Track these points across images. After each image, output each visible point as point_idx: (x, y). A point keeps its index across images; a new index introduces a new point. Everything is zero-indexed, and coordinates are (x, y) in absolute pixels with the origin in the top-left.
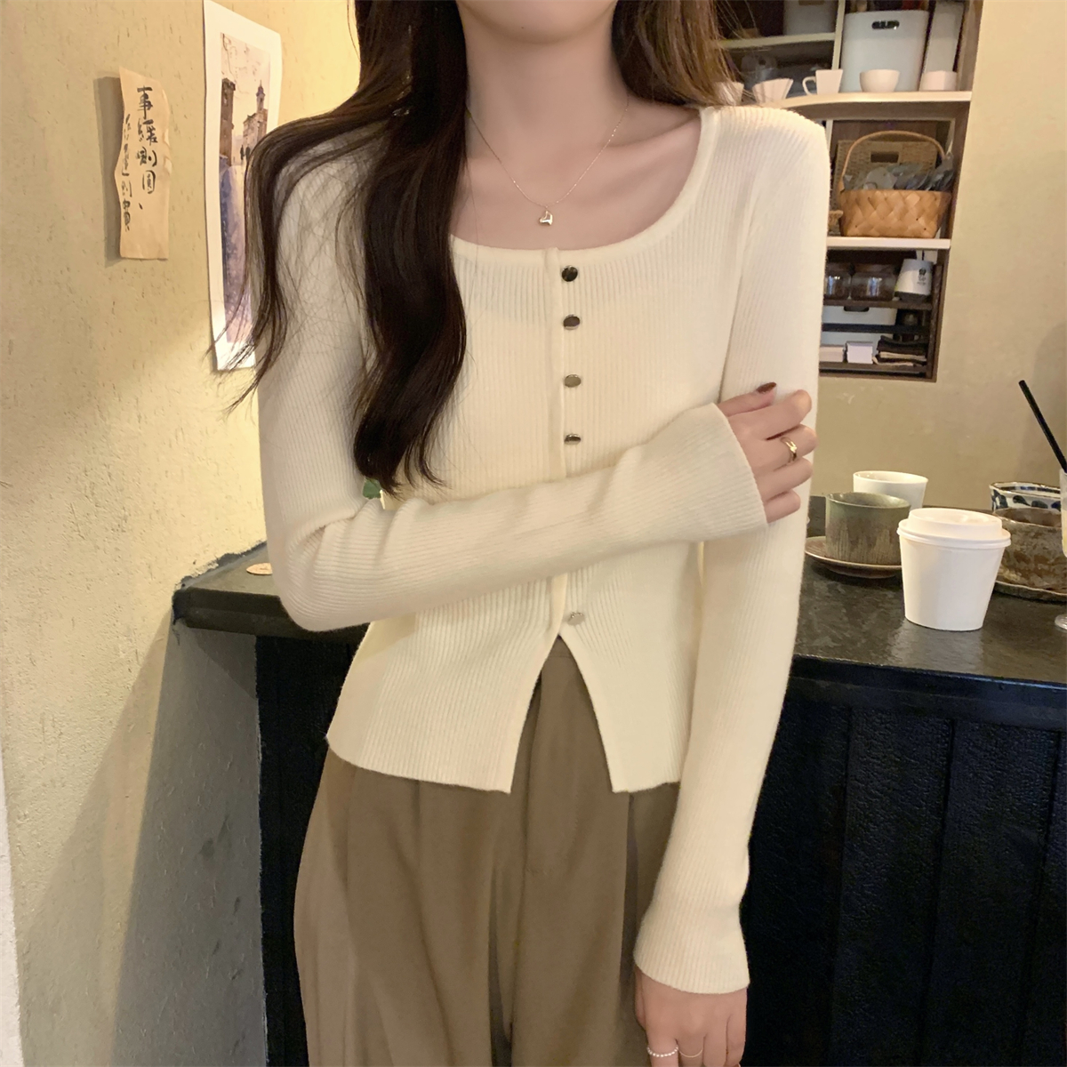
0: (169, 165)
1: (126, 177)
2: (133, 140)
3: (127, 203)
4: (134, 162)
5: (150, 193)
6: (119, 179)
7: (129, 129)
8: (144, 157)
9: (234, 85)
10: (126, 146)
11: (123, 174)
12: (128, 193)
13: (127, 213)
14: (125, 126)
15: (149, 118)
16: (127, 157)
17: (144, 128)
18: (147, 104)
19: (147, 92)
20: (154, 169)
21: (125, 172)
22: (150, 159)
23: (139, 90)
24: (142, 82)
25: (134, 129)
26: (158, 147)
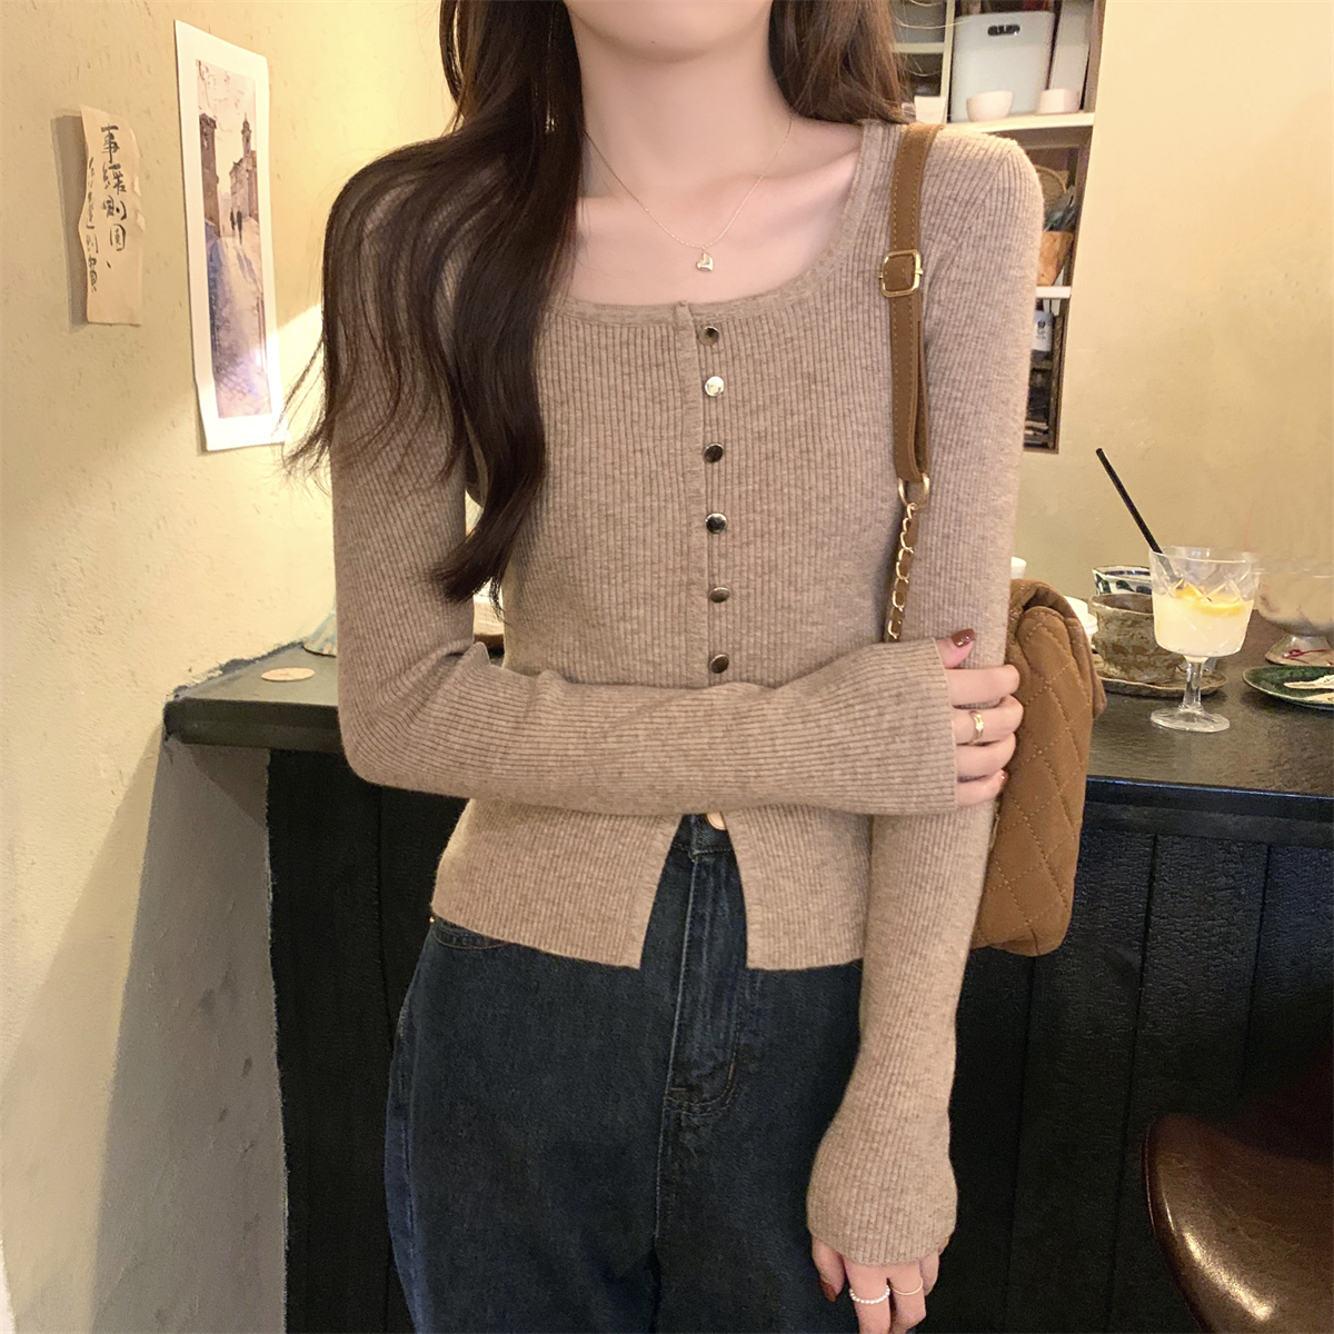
0: (141, 220)
1: (91, 230)
2: (98, 189)
3: (94, 261)
4: (100, 213)
5: (119, 250)
6: (83, 233)
8: (111, 208)
9: (214, 122)
10: (90, 195)
11: (88, 227)
12: (94, 249)
13: (93, 272)
14: (89, 172)
15: (115, 162)
16: (91, 207)
17: (110, 174)
18: (113, 146)
19: (113, 131)
20: (123, 223)
21: (90, 224)
22: (118, 210)
23: (103, 130)
24: (106, 121)
25: (99, 174)
26: (127, 197)
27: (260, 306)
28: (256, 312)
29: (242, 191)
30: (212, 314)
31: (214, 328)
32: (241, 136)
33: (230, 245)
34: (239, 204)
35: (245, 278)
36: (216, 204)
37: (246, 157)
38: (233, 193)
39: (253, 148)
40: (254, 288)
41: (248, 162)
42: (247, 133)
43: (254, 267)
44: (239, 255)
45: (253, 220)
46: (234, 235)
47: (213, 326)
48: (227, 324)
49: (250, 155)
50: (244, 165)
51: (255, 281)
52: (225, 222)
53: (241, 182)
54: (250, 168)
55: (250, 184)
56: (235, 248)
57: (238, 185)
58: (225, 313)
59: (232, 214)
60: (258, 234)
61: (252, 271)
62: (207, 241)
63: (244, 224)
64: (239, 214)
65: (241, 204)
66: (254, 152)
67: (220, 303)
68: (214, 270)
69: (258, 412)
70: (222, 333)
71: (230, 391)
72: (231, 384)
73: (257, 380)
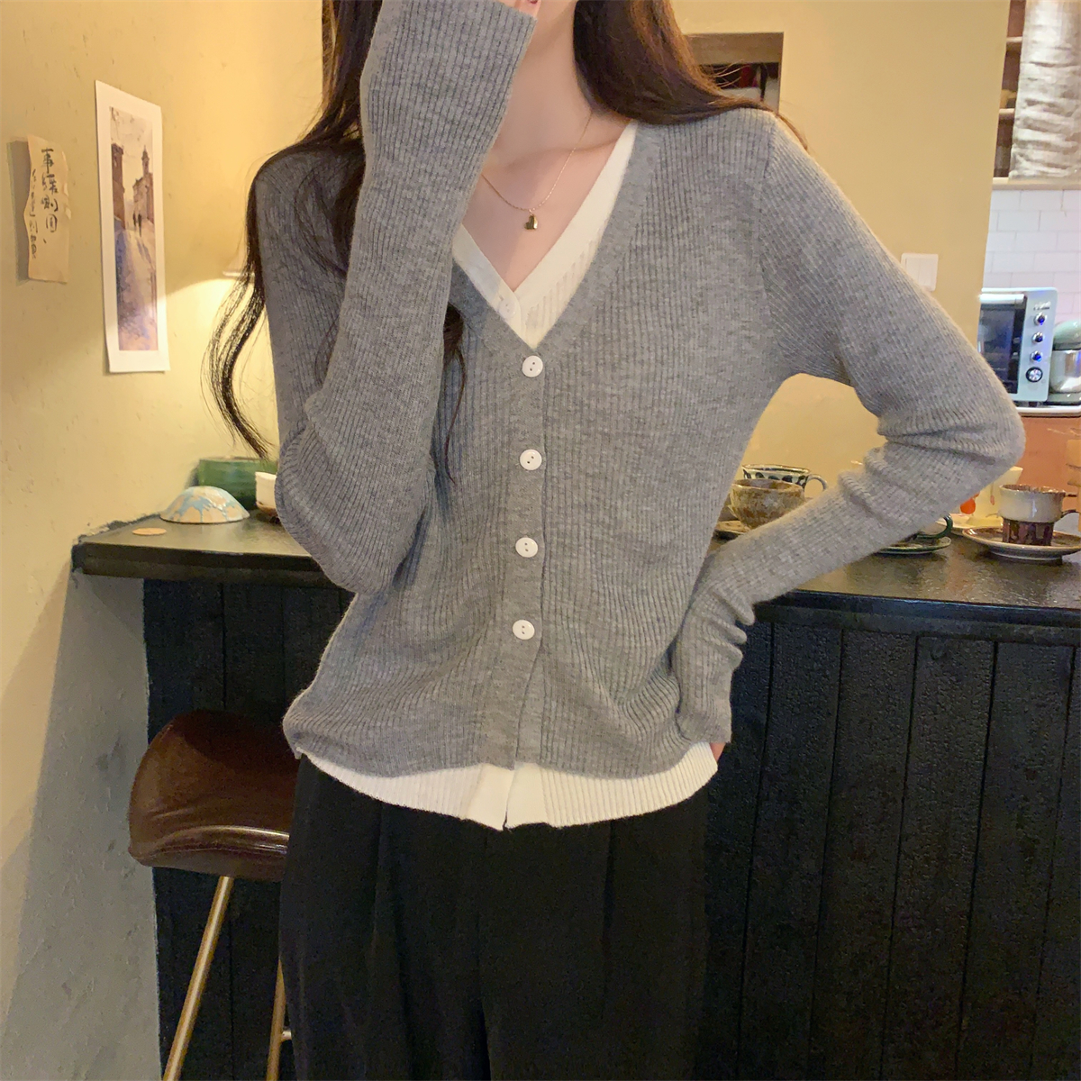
0: (69, 213)
1: (33, 217)
2: (38, 190)
3: (34, 238)
4: (39, 207)
5: (52, 231)
6: (27, 219)
7: (35, 180)
8: (47, 203)
9: (122, 150)
10: (33, 193)
11: (31, 215)
12: (34, 230)
13: (34, 246)
14: (32, 178)
15: (51, 173)
16: (33, 202)
17: (47, 180)
18: (49, 162)
19: (49, 152)
20: (56, 213)
21: (32, 213)
22: (52, 205)
23: (43, 151)
24: (45, 145)
25: (39, 180)
26: (58, 196)
27: (153, 278)
28: (150, 282)
29: (143, 201)
30: (117, 280)
31: (119, 289)
32: (141, 161)
33: (132, 236)
34: (140, 208)
35: (143, 258)
36: (123, 207)
37: (145, 177)
38: (136, 201)
39: (150, 172)
40: (149, 267)
41: (147, 182)
42: (145, 160)
43: (150, 252)
44: (139, 245)
45: (149, 222)
47: (117, 287)
48: (129, 288)
49: (149, 177)
50: (144, 182)
51: (150, 262)
53: (141, 194)
54: (148, 185)
55: (148, 197)
56: (136, 238)
57: (139, 196)
58: (127, 280)
59: (135, 215)
60: (154, 232)
61: (148, 255)
62: (115, 231)
63: (143, 223)
64: (140, 216)
65: (141, 208)
66: (151, 175)
67: (124, 273)
68: (120, 251)
69: (147, 348)
70: (125, 294)
71: (129, 332)
72: (129, 328)
73: (149, 327)
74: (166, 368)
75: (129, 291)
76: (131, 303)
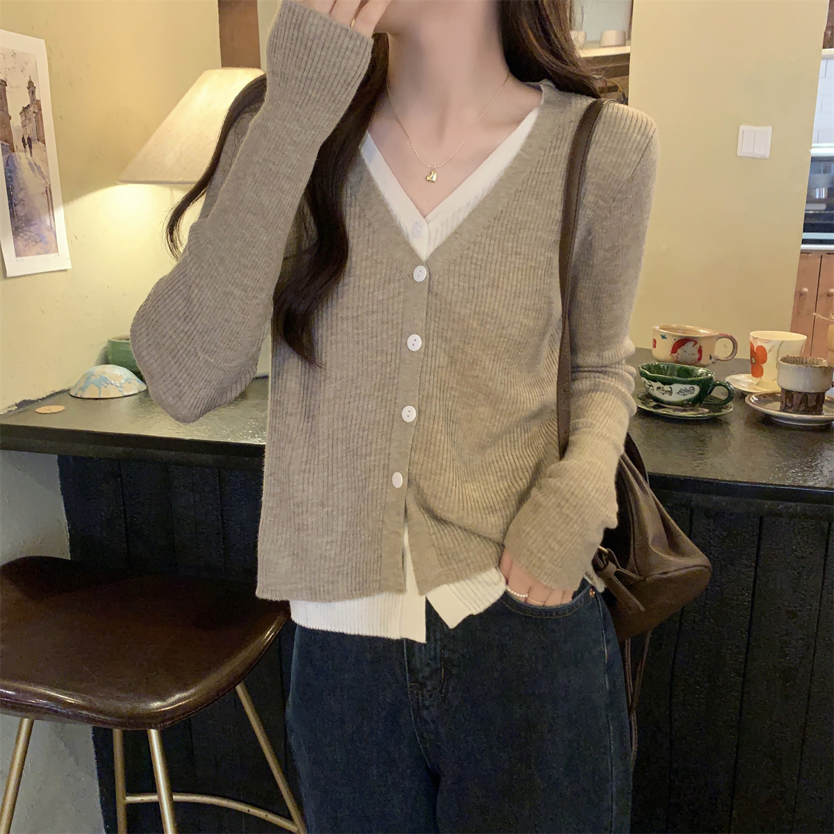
9: (5, 83)
27: (48, 192)
28: (45, 195)
29: (31, 125)
30: (10, 197)
32: (27, 90)
34: (28, 133)
35: (36, 176)
36: (10, 132)
37: (32, 104)
38: (24, 126)
39: (37, 98)
40: (44, 182)
41: (34, 107)
42: (31, 88)
43: (43, 170)
44: (30, 164)
45: (40, 143)
46: (25, 151)
47: (11, 204)
48: (22, 202)
49: (36, 103)
50: (32, 109)
51: (44, 178)
52: (17, 143)
53: (30, 119)
54: (36, 111)
55: (37, 121)
57: (27, 121)
58: (19, 196)
59: (23, 138)
60: (45, 151)
61: (41, 173)
62: (4, 155)
63: (33, 145)
64: (29, 139)
66: (38, 101)
67: (16, 190)
68: (11, 171)
69: (47, 252)
70: (18, 208)
71: (26, 240)
72: (26, 237)
73: (46, 234)
74: (68, 266)
75: (24, 205)
76: (25, 216)
